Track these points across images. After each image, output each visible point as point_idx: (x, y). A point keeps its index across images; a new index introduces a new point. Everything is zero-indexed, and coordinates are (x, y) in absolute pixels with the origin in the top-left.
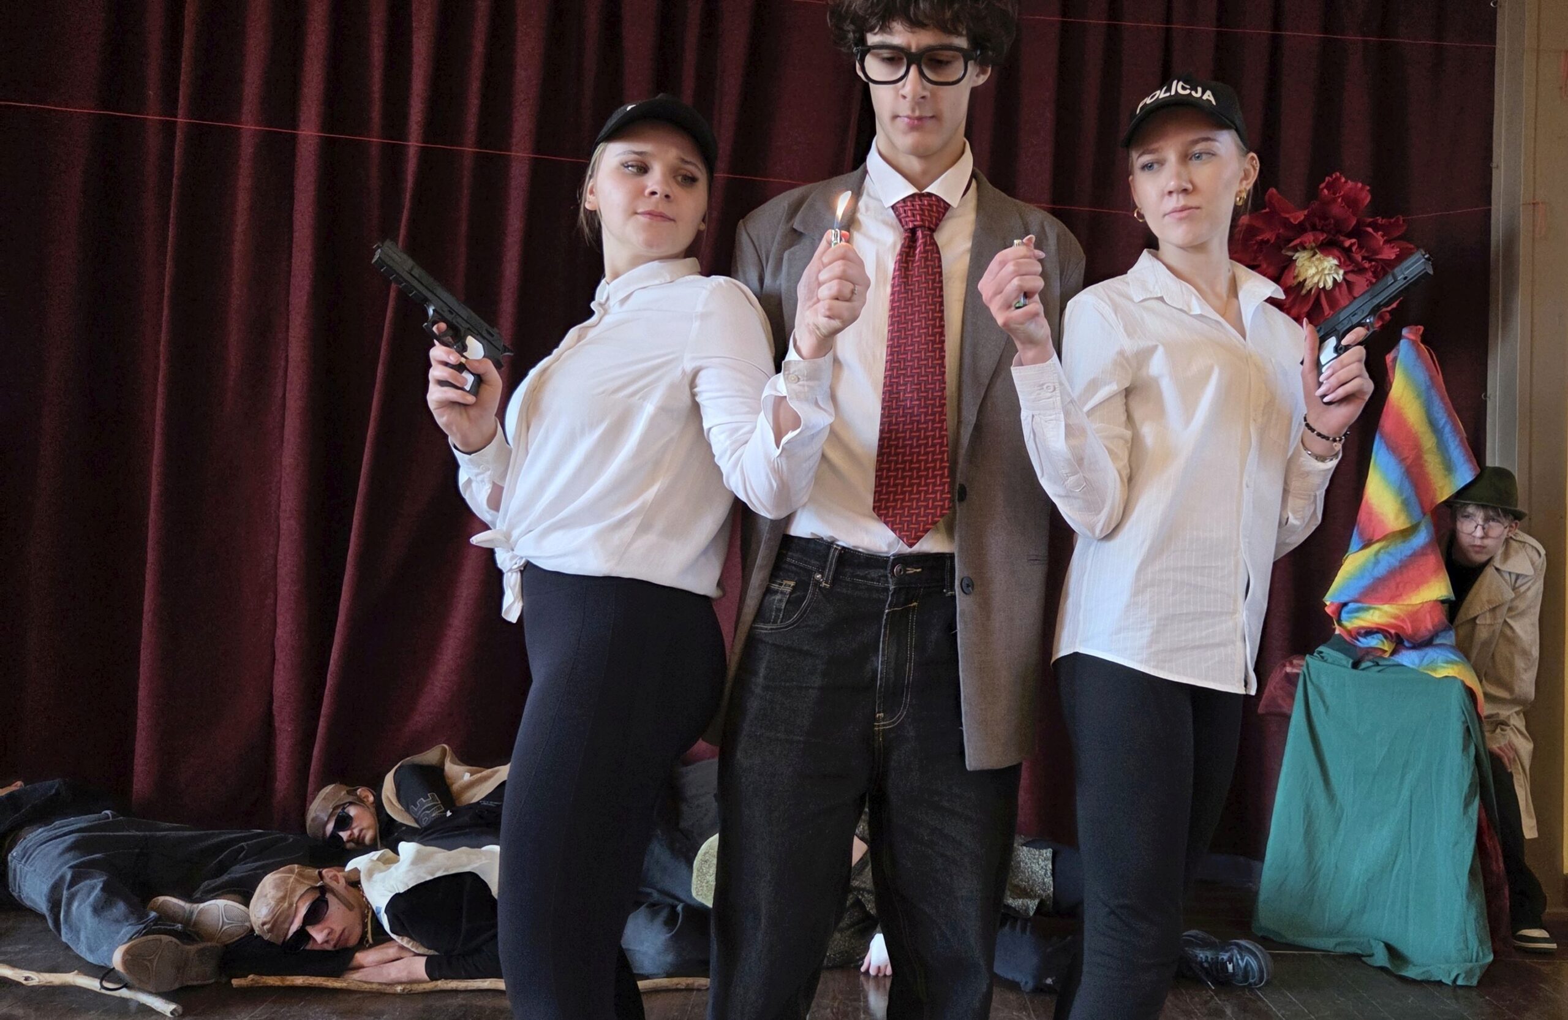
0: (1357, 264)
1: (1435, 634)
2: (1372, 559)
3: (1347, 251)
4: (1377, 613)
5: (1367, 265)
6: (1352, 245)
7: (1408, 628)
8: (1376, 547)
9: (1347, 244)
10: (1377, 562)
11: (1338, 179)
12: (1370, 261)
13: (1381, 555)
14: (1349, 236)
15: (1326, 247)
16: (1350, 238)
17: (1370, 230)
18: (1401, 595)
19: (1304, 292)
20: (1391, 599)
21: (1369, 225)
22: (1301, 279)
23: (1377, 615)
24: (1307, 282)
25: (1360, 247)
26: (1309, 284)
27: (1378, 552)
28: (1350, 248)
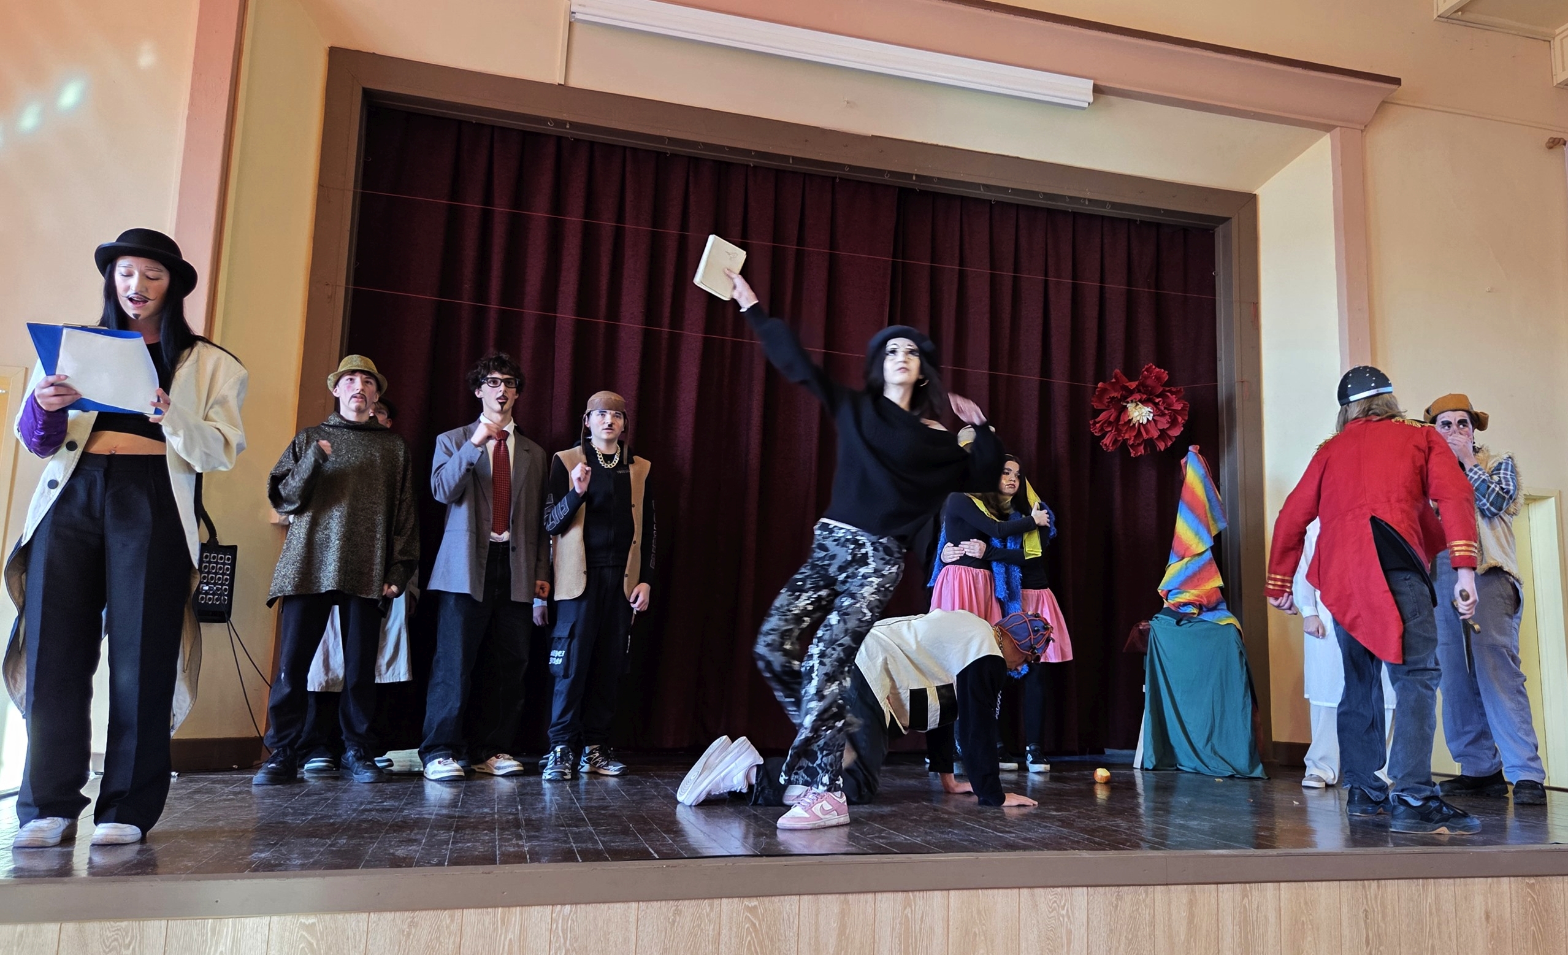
0: (1162, 411)
1: (1218, 604)
2: (1184, 566)
3: (1156, 405)
4: (1188, 594)
5: (1167, 412)
6: (1160, 401)
7: (1205, 601)
8: (1186, 560)
9: (1157, 400)
10: (1187, 568)
11: (1151, 366)
12: (1168, 410)
13: (1188, 565)
14: (1158, 396)
15: (1144, 402)
16: (1158, 398)
17: (1169, 394)
18: (1200, 585)
19: (1131, 425)
20: (1194, 588)
21: (1168, 391)
22: (1130, 418)
23: (1186, 597)
24: (1134, 420)
25: (1163, 403)
26: (1135, 420)
27: (1187, 563)
28: (1158, 403)
